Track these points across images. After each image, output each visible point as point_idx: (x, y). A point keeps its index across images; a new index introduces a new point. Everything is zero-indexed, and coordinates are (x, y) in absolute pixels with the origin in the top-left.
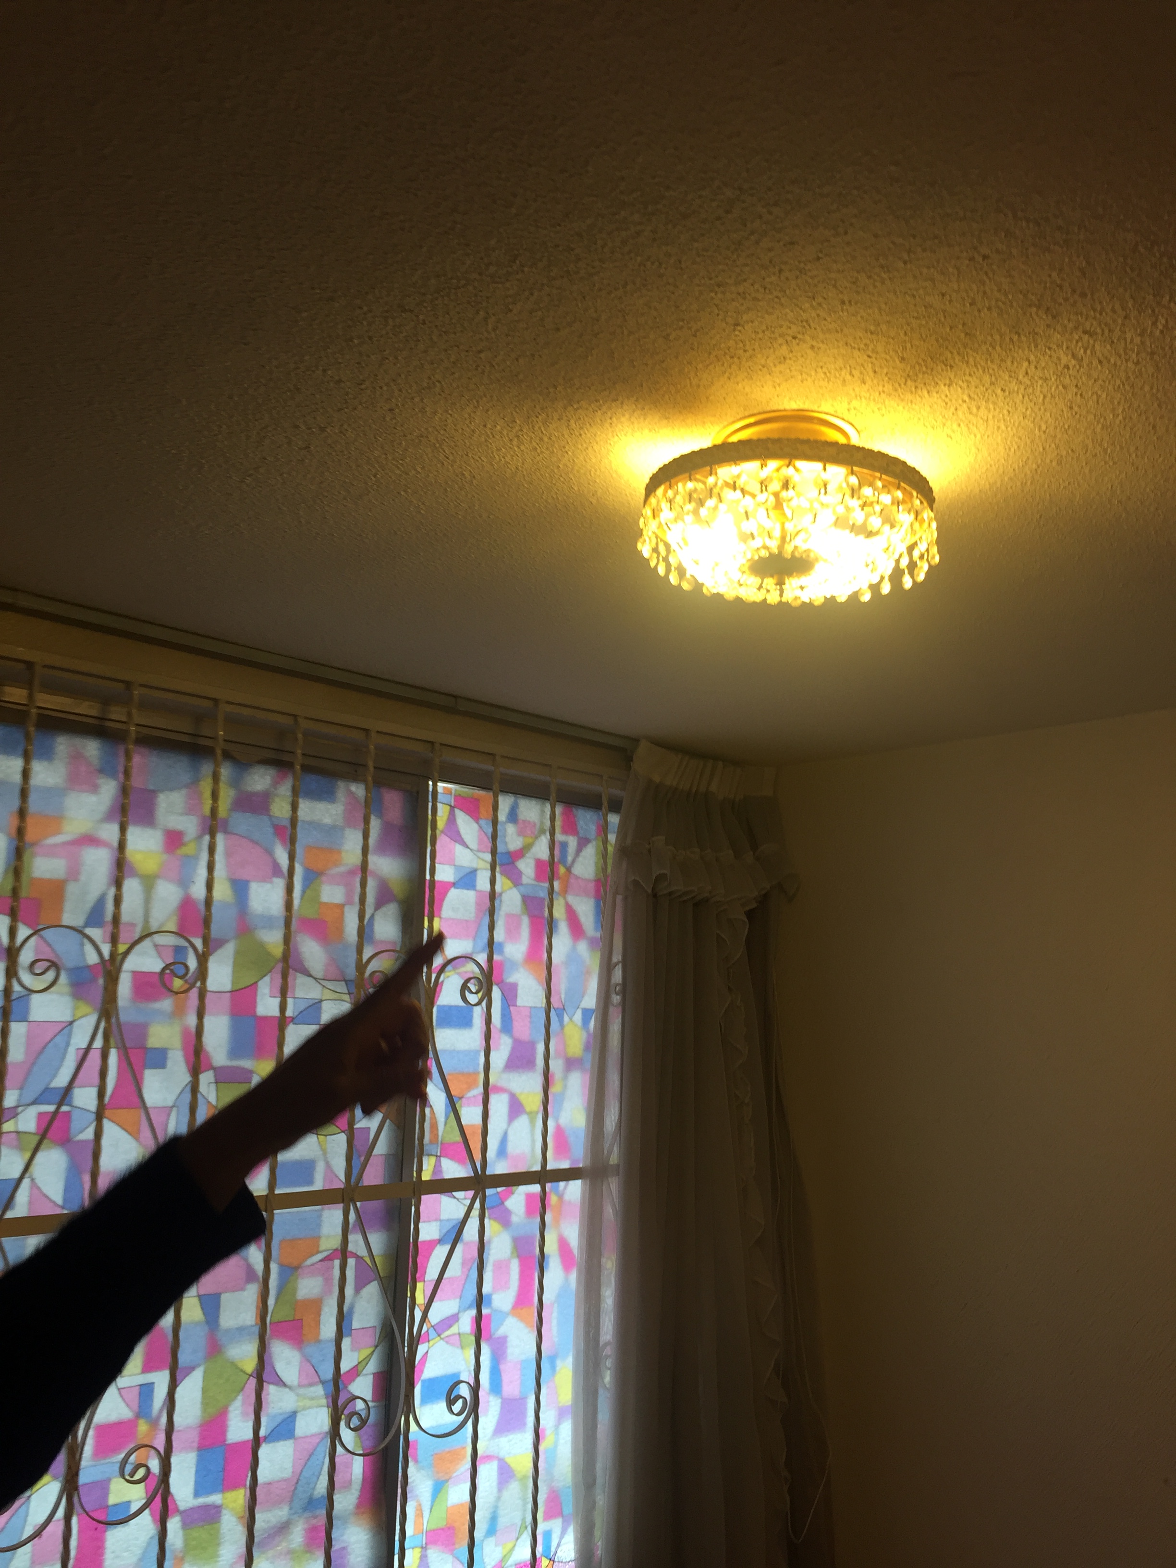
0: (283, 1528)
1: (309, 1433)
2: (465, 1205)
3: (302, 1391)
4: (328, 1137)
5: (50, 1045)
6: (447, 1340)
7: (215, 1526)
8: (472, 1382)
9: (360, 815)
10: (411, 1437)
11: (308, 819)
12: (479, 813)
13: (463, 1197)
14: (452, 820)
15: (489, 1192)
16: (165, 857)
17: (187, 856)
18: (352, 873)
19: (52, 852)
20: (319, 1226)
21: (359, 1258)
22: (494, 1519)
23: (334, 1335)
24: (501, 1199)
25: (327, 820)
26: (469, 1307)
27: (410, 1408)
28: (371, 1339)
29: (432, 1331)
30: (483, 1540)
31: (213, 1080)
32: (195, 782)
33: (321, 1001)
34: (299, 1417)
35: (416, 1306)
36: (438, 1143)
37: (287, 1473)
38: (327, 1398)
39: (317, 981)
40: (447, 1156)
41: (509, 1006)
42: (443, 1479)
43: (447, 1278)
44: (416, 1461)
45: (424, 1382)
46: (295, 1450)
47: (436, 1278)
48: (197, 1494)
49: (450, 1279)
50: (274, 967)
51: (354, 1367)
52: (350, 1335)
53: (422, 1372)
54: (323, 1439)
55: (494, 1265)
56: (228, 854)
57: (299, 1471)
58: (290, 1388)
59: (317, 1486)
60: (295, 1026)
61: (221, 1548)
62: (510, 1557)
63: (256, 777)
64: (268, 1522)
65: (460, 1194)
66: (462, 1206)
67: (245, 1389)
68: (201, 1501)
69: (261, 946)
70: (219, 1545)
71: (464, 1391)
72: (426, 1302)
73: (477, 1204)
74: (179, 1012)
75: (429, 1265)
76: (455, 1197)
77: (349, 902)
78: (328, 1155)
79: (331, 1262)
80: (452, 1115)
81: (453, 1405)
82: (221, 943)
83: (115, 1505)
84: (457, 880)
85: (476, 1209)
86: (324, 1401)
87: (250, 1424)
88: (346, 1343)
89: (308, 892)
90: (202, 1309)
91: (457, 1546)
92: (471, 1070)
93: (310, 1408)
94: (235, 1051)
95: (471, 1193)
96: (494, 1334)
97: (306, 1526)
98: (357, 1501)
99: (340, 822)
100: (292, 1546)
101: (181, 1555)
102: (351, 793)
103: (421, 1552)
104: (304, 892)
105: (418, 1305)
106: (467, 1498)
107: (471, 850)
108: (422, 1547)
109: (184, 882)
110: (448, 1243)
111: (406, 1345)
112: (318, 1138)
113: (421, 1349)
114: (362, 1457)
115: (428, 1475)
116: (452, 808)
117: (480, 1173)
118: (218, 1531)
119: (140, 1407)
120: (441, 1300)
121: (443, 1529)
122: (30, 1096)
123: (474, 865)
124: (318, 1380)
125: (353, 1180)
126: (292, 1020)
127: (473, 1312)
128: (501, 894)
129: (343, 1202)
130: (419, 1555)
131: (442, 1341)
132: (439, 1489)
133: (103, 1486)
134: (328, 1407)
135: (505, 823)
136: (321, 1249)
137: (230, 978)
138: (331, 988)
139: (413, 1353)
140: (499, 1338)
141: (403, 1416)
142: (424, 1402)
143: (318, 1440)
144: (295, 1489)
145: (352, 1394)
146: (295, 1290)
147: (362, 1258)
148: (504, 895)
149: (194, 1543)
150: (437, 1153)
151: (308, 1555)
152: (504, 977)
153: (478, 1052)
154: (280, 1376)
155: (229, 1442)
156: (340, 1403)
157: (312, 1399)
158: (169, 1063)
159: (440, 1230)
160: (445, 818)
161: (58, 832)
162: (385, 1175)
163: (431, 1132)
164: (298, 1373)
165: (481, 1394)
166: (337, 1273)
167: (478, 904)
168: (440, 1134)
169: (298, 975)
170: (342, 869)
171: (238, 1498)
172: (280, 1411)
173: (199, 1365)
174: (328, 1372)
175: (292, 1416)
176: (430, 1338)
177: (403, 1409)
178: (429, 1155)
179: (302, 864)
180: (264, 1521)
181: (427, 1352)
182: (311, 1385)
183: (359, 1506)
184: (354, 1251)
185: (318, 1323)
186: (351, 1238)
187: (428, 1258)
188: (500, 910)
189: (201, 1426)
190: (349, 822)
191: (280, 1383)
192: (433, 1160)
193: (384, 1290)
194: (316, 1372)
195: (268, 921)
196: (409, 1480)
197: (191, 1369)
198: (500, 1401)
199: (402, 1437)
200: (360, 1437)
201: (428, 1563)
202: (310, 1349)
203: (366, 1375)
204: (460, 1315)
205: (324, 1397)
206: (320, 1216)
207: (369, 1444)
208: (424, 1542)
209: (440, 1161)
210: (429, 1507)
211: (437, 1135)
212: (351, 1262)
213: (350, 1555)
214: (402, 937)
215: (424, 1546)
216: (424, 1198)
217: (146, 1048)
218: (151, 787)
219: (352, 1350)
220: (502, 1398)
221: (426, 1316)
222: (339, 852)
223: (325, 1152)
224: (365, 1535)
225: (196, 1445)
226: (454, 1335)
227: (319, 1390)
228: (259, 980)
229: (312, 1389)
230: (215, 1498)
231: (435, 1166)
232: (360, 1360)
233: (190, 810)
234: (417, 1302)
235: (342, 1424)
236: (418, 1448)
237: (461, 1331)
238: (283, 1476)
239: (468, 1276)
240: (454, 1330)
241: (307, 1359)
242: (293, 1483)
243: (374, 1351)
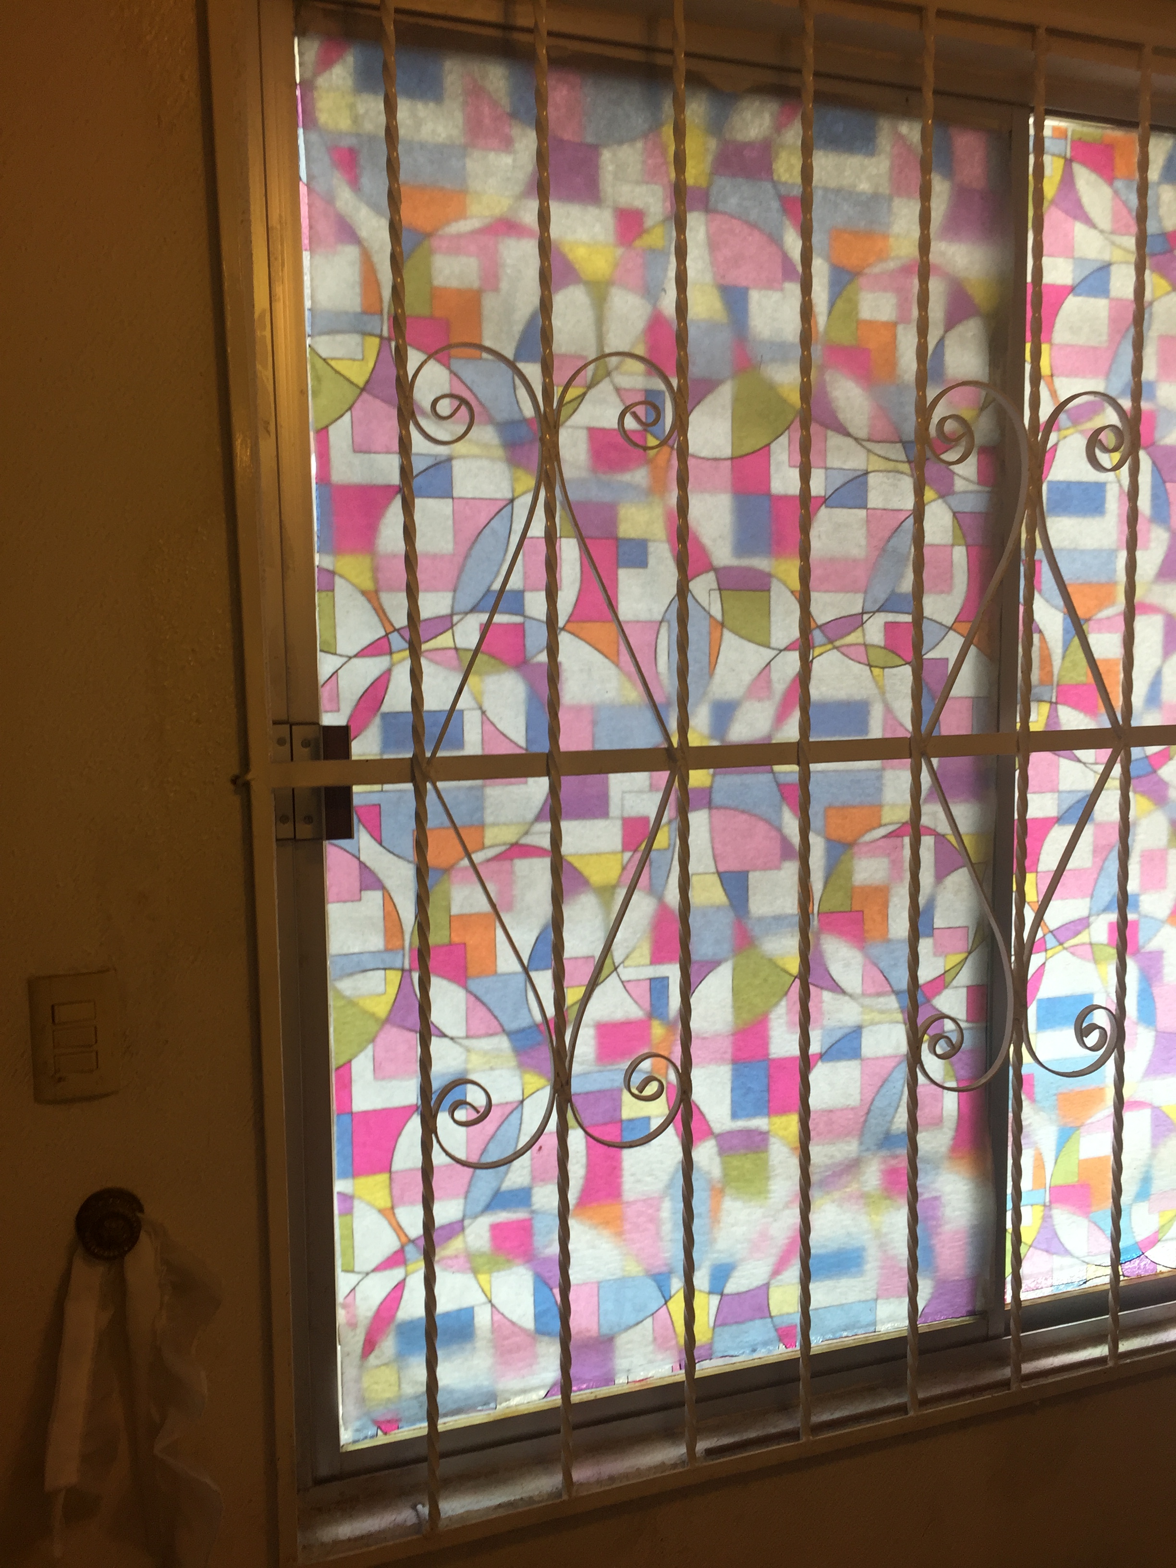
0: (852, 1167)
1: (880, 1054)
2: (1095, 772)
3: (867, 1001)
4: (886, 670)
5: (487, 531)
6: (1073, 951)
7: (763, 1155)
8: (1113, 1008)
9: (915, 177)
10: (1024, 1071)
11: (833, 184)
12: (1113, 170)
13: (1092, 760)
14: (1068, 181)
15: (1137, 752)
16: (620, 251)
17: (652, 250)
18: (905, 270)
19: (457, 246)
20: (880, 790)
21: (940, 838)
22: (1146, 1180)
23: (907, 934)
24: (1151, 765)
25: (864, 186)
26: (1106, 909)
27: (1021, 1035)
28: (963, 942)
29: (1050, 939)
30: (1131, 1205)
31: (715, 585)
32: (655, 127)
33: (866, 473)
34: (865, 1033)
35: (1026, 905)
36: (1052, 685)
37: (854, 1099)
38: (902, 1012)
39: (861, 445)
40: (1066, 703)
41: (1164, 482)
42: (1072, 1125)
43: (1070, 870)
44: (1032, 1099)
45: (1040, 1001)
46: (862, 1073)
47: (1055, 868)
48: (734, 1116)
49: (1077, 871)
50: (792, 422)
51: (940, 976)
52: (931, 935)
53: (1037, 989)
54: (899, 1063)
55: (1142, 856)
56: (713, 245)
57: (870, 1099)
58: (851, 996)
59: (895, 1120)
60: (829, 509)
61: (771, 1182)
62: (1170, 1228)
63: (748, 115)
64: (832, 1157)
65: (1087, 755)
66: (1092, 773)
67: (789, 993)
68: (741, 1124)
69: (771, 387)
70: (768, 1178)
71: (1100, 1018)
72: (1041, 899)
73: (1117, 770)
74: (656, 488)
75: (1042, 851)
76: (1079, 761)
77: (903, 319)
78: (888, 695)
79: (900, 839)
80: (1076, 641)
81: (1086, 1037)
82: (709, 386)
83: (631, 1120)
84: (1078, 281)
85: (1114, 779)
86: (900, 1017)
87: (796, 1037)
88: (925, 946)
89: (840, 304)
90: (725, 890)
91: (1093, 1208)
92: (1103, 579)
93: (880, 1023)
94: (742, 546)
95: (1106, 753)
96: (1143, 947)
97: (883, 1167)
98: (951, 1143)
99: (885, 188)
100: (866, 1189)
101: (719, 1186)
102: (900, 137)
103: (1044, 1210)
104: (832, 304)
105: (1028, 903)
106: (1107, 1150)
107: (1102, 232)
108: (1045, 1206)
109: (651, 293)
110: (1071, 823)
111: (1013, 953)
112: (871, 671)
113: (1036, 961)
114: (956, 1093)
115: (1050, 1118)
116: (1068, 162)
117: (1121, 723)
118: (766, 1162)
119: (651, 1005)
120: (1062, 898)
121: (1073, 1186)
122: (468, 601)
123: (1106, 257)
124: (889, 989)
125: (923, 728)
126: (825, 501)
127: (1114, 917)
128: (1151, 304)
129: (910, 757)
130: (1042, 1214)
131: (1065, 951)
132: (1065, 1137)
133: (612, 1098)
134: (905, 1024)
135: (1159, 183)
136: (883, 821)
137: (730, 438)
138: (879, 453)
139: (1023, 965)
140: (1150, 953)
141: (1012, 1046)
142: (1040, 1027)
143: (893, 1064)
144: (865, 1121)
145: (937, 1010)
146: (850, 873)
147: (943, 836)
148: (1155, 304)
149: (735, 1173)
150: (1051, 698)
151: (888, 1201)
152: (1157, 435)
153: (1113, 552)
154: (837, 981)
155: (772, 1056)
156: (920, 1021)
157: (882, 1012)
158: (652, 561)
159: (1059, 805)
160: (1057, 178)
161: (462, 215)
162: (972, 725)
163: (1042, 668)
164: (860, 978)
165: (1126, 1023)
166: (907, 852)
167: (1114, 320)
168: (1056, 670)
169: (830, 433)
170: (891, 265)
171: (790, 1123)
172: (839, 1024)
173: (725, 960)
174: (902, 979)
175: (857, 1032)
176: (1048, 946)
177: (1012, 1037)
178: (1040, 701)
179: (828, 259)
180: (826, 1156)
181: (1044, 964)
182: (879, 994)
183: (956, 1147)
184: (932, 827)
185: (885, 917)
186: (926, 809)
187: (1041, 840)
188: (1149, 329)
189: (734, 1034)
190: (899, 188)
191: (837, 988)
192: (1045, 708)
193: (979, 879)
194: (887, 979)
195: (779, 349)
196: (1024, 1123)
197: (712, 965)
198: (1153, 1033)
199: (1011, 1069)
200: (952, 1064)
201: (1053, 1226)
202: (876, 950)
203: (956, 987)
204: (1092, 919)
205: (899, 1011)
206: (880, 778)
207: (964, 1073)
208: (1047, 1200)
209: (1056, 710)
210: (1053, 1158)
211: (1051, 673)
212: (927, 842)
213: (944, 1207)
214: (990, 374)
215: (1048, 1204)
216: (1035, 757)
217: (617, 539)
218: (590, 139)
219: (935, 954)
220: (1156, 1031)
221: (1042, 918)
222: (886, 237)
223: (883, 693)
224: (964, 1185)
225: (729, 1056)
226: (1083, 944)
227: (892, 1002)
228: (772, 442)
229: (882, 1000)
230: (760, 1123)
231: (1048, 717)
232: (947, 968)
233: (651, 175)
234: (1028, 899)
235: (925, 1047)
236: (1035, 1083)
237: (1094, 940)
238: (848, 1103)
239: (1102, 869)
240: (1083, 938)
241: (872, 962)
242: (862, 1113)
243: (966, 958)
